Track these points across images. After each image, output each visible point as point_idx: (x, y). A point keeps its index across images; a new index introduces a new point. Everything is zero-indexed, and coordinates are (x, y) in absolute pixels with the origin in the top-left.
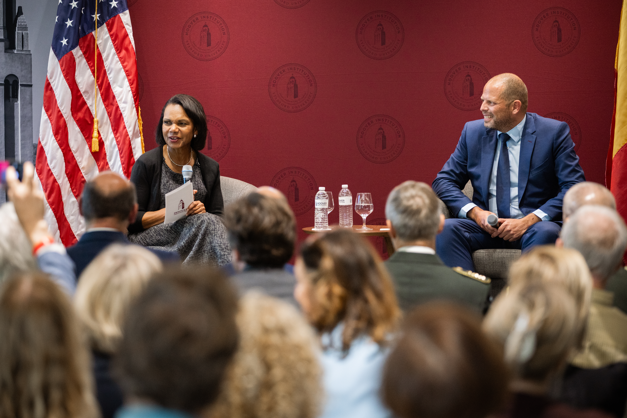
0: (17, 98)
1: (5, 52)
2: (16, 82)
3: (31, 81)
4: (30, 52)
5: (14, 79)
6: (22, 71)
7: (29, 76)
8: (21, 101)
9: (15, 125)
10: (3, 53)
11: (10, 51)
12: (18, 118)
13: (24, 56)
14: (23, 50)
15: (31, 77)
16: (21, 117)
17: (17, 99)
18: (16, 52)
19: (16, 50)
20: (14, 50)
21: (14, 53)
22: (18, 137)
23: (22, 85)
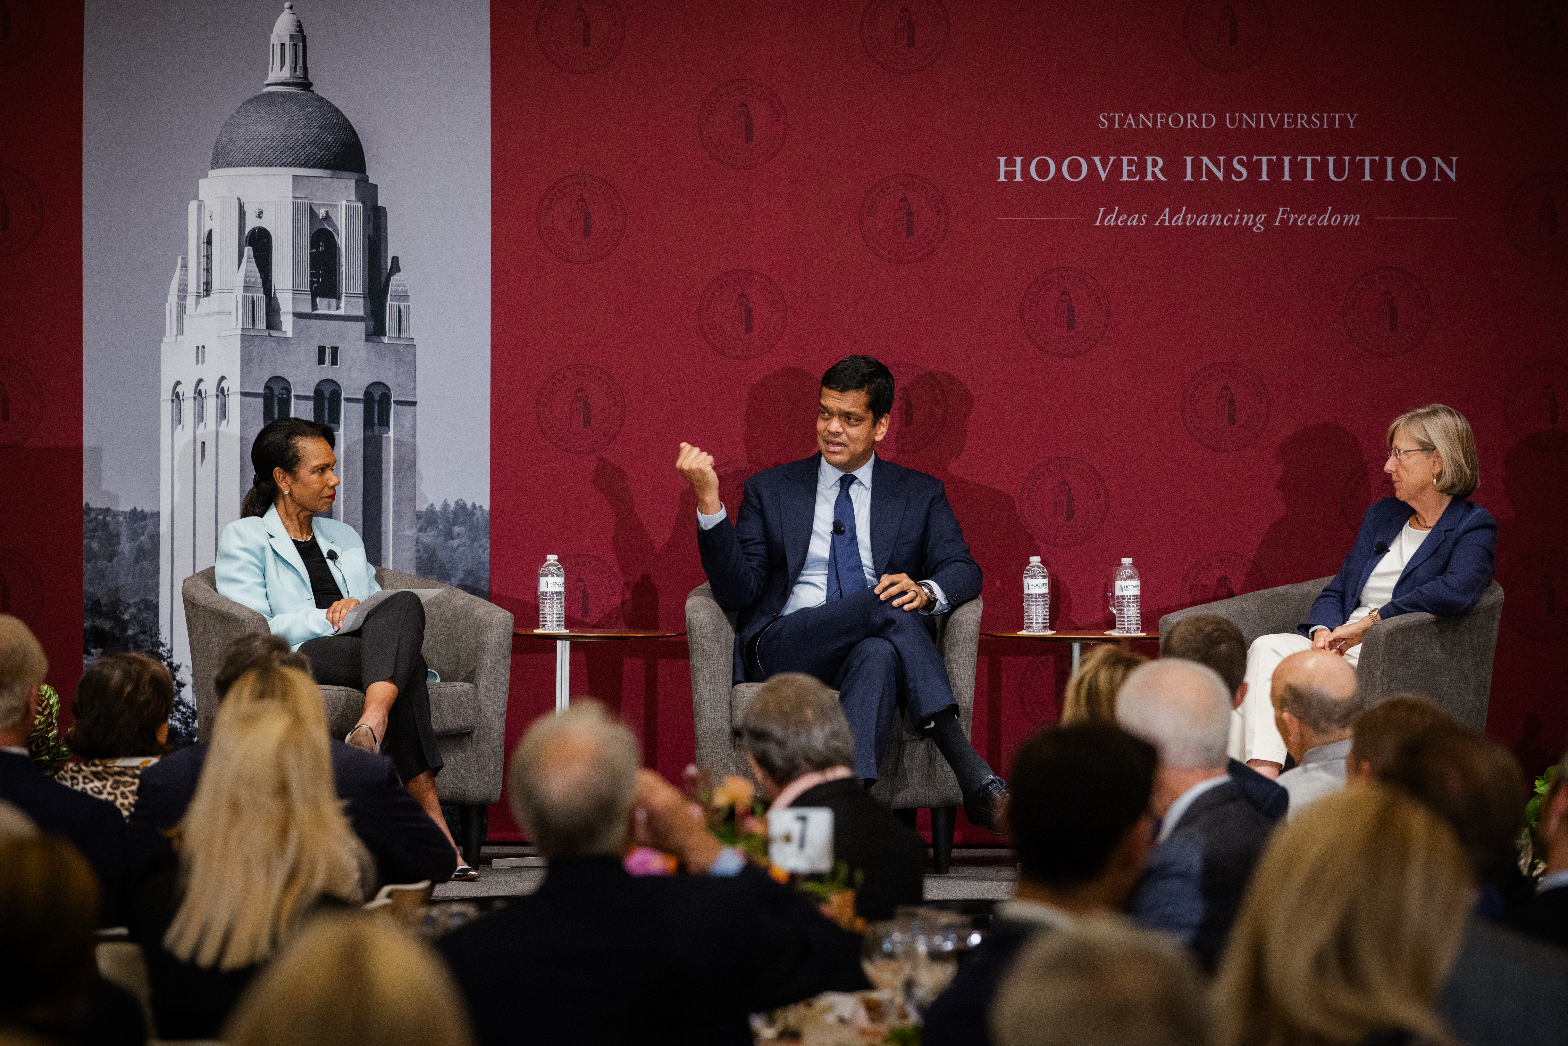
0: (388, 425)
1: (367, 340)
2: (386, 397)
3: (414, 395)
4: (413, 341)
5: (384, 390)
6: (397, 376)
7: (411, 385)
8: (394, 433)
9: (384, 475)
10: (363, 342)
11: (376, 339)
12: (389, 463)
13: (401, 348)
14: (399, 337)
15: (415, 388)
16: (395, 461)
17: (387, 428)
18: (386, 340)
19: (387, 337)
20: (382, 338)
21: (383, 343)
22: (388, 498)
23: (397, 403)
